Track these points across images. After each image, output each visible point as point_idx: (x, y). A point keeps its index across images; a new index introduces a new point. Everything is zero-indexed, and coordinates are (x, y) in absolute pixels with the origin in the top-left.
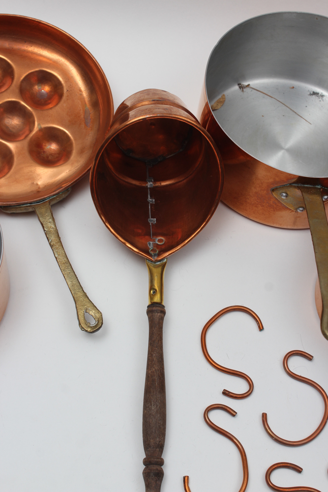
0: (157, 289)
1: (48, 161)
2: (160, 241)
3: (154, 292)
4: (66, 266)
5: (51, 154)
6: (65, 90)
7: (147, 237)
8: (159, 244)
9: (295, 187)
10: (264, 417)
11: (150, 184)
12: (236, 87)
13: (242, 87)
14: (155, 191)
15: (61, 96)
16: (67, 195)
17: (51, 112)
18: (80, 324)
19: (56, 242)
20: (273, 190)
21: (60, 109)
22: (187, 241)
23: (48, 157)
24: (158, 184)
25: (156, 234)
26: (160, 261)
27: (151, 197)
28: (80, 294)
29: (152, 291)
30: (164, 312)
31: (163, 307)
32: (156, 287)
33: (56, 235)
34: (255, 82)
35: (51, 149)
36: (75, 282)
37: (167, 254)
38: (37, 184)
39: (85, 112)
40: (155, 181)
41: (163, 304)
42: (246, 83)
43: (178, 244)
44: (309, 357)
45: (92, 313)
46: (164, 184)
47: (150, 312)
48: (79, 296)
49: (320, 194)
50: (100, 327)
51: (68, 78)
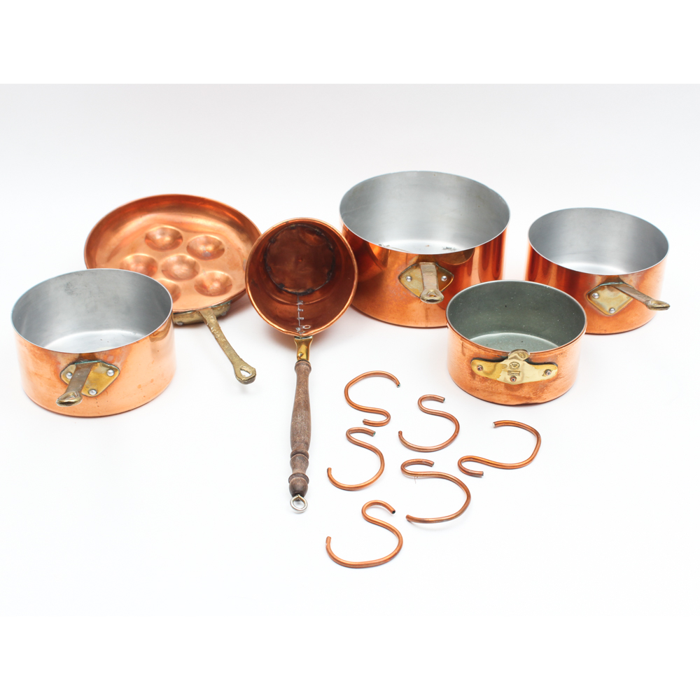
0: (304, 353)
2: (306, 327)
3: (301, 355)
4: (226, 344)
5: (212, 291)
6: (226, 249)
7: (296, 326)
9: (416, 267)
10: (400, 433)
11: (299, 303)
14: (304, 306)
15: (223, 250)
16: (226, 309)
17: (213, 262)
18: (237, 377)
19: (217, 330)
20: (399, 278)
24: (307, 303)
25: (303, 324)
26: (306, 337)
27: (300, 309)
28: (236, 359)
29: (299, 354)
30: (310, 367)
31: (309, 363)
32: (303, 351)
33: (217, 325)
37: (312, 332)
40: (304, 302)
41: (309, 360)
44: (441, 400)
45: (246, 369)
46: (312, 302)
47: (297, 365)
48: (236, 361)
49: (439, 274)
50: (254, 377)
51: (228, 241)
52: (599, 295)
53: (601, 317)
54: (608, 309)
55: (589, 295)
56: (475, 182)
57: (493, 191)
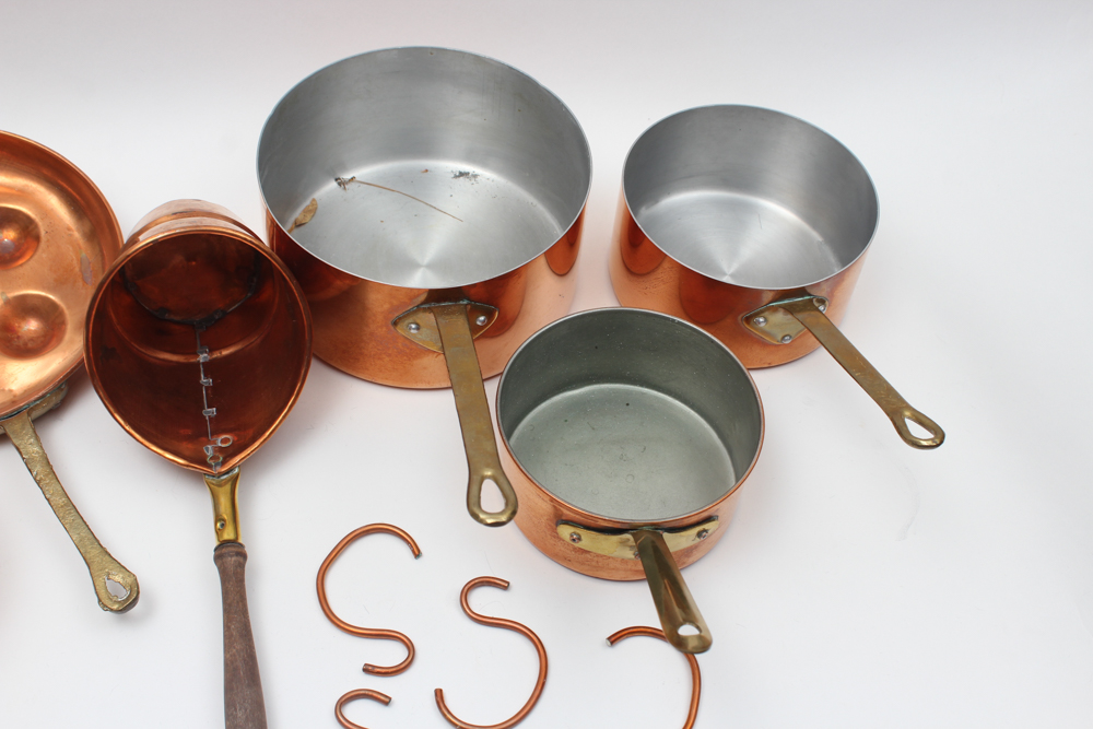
0: (228, 518)
1: (26, 350)
2: (223, 441)
3: (223, 525)
4: (67, 511)
5: (32, 340)
6: (43, 233)
7: (204, 439)
8: (223, 446)
9: (425, 310)
10: (439, 695)
11: (203, 357)
12: (334, 184)
13: (341, 183)
14: (210, 367)
15: (37, 239)
16: (60, 397)
17: (21, 271)
18: (100, 600)
19: (46, 474)
20: (395, 324)
21: (36, 263)
22: (268, 433)
23: (26, 344)
24: (216, 355)
25: (216, 432)
26: (227, 472)
27: (205, 376)
28: (94, 552)
29: (218, 525)
30: (244, 556)
31: (241, 545)
32: (226, 515)
33: (45, 462)
34: (362, 172)
35: (29, 330)
36: (84, 533)
37: (237, 459)
38: (11, 391)
39: (81, 262)
40: (211, 351)
41: (240, 541)
42: (347, 176)
43: (254, 440)
44: (503, 586)
45: (118, 578)
46: (225, 352)
47: (219, 557)
48: (95, 555)
49: (471, 315)
50: (136, 599)
51: (46, 212)
52: (766, 320)
53: (764, 344)
54: (779, 338)
55: (748, 320)
56: (511, 68)
57: (549, 92)
